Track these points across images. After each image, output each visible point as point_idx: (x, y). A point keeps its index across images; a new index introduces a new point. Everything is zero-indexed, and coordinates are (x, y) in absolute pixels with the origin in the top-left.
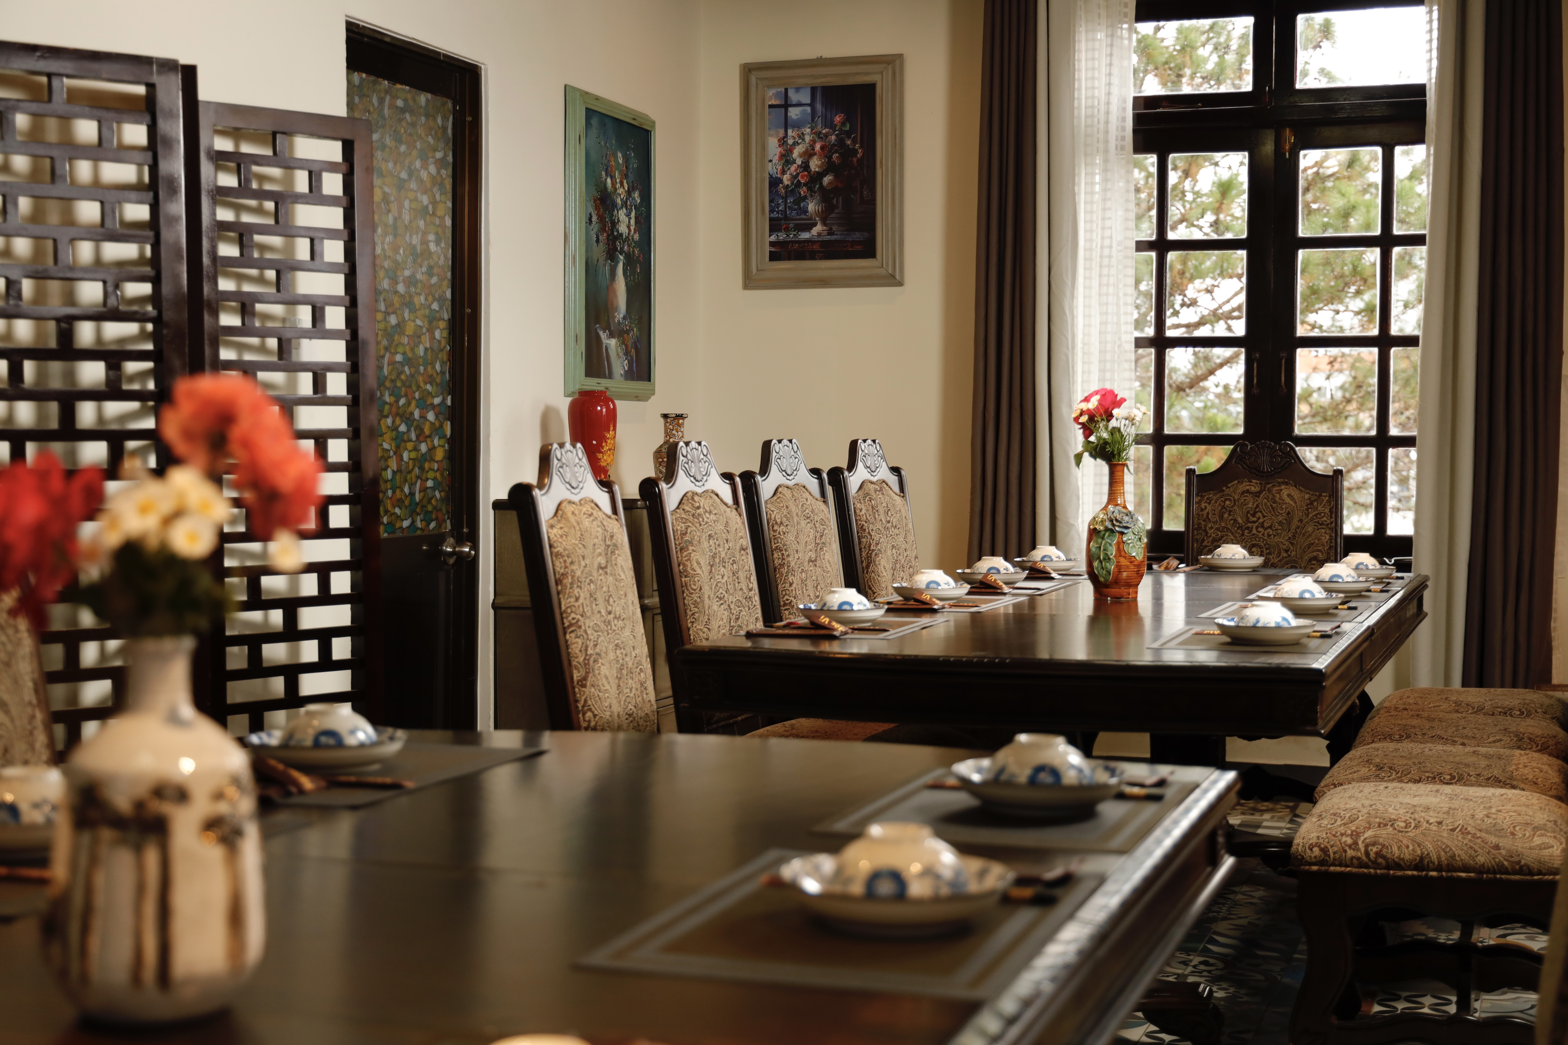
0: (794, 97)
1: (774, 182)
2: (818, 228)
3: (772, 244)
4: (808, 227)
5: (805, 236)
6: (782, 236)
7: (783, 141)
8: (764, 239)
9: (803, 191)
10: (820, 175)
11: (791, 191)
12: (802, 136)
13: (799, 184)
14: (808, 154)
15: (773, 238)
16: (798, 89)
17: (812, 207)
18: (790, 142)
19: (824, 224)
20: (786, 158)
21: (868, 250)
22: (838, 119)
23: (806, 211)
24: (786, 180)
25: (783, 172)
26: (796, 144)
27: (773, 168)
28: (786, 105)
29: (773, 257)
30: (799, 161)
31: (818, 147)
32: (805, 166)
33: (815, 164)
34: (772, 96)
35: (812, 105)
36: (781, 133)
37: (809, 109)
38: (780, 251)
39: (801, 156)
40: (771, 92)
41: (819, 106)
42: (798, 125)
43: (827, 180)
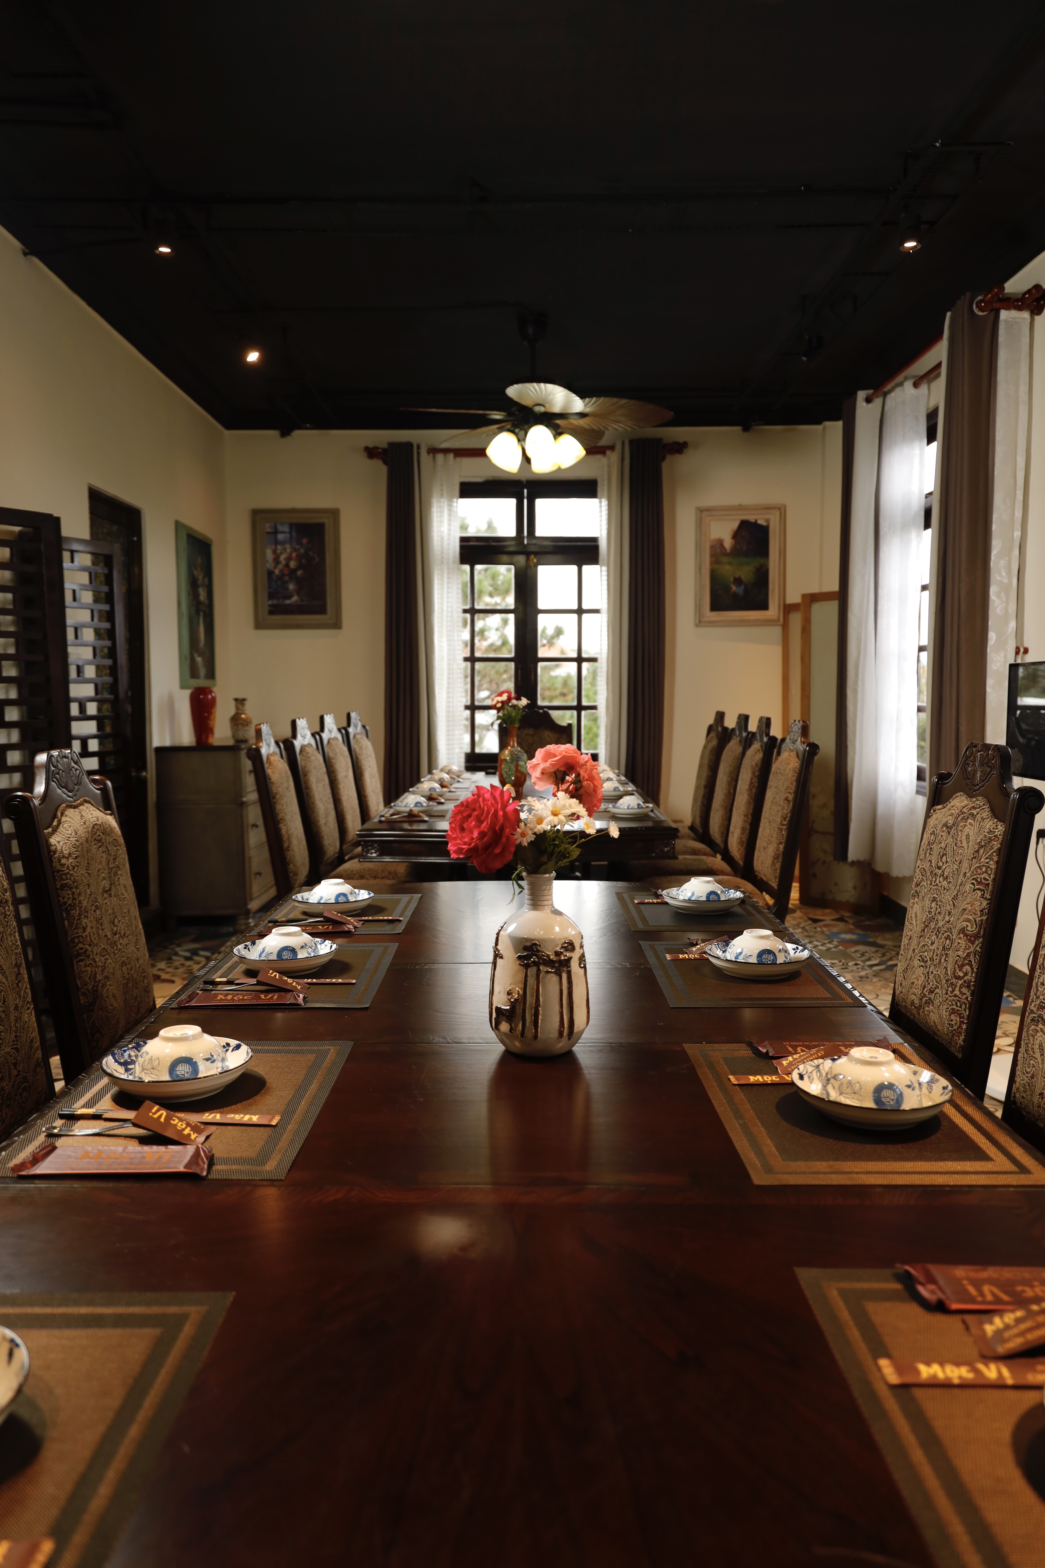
0: (280, 528)
1: (270, 573)
2: (295, 598)
3: (270, 606)
4: (289, 597)
5: (288, 602)
6: (275, 602)
7: (274, 552)
8: (266, 603)
9: (286, 578)
10: (295, 571)
11: (281, 577)
12: (285, 549)
13: (283, 575)
14: (289, 559)
15: (270, 602)
16: (282, 524)
17: (291, 587)
18: (279, 552)
19: (298, 595)
20: (277, 561)
21: (322, 610)
22: (305, 541)
23: (287, 589)
24: (277, 572)
25: (275, 568)
26: (282, 553)
27: (270, 565)
28: (276, 532)
29: (271, 613)
30: (284, 562)
31: (294, 555)
32: (287, 565)
33: (293, 564)
34: (268, 528)
35: (290, 533)
36: (273, 547)
37: (288, 535)
38: (274, 610)
39: (285, 559)
40: (267, 525)
41: (294, 534)
42: (283, 543)
43: (299, 573)
